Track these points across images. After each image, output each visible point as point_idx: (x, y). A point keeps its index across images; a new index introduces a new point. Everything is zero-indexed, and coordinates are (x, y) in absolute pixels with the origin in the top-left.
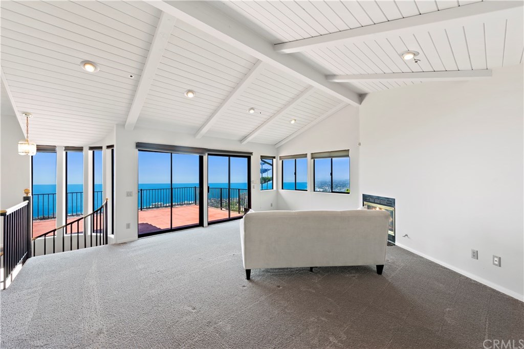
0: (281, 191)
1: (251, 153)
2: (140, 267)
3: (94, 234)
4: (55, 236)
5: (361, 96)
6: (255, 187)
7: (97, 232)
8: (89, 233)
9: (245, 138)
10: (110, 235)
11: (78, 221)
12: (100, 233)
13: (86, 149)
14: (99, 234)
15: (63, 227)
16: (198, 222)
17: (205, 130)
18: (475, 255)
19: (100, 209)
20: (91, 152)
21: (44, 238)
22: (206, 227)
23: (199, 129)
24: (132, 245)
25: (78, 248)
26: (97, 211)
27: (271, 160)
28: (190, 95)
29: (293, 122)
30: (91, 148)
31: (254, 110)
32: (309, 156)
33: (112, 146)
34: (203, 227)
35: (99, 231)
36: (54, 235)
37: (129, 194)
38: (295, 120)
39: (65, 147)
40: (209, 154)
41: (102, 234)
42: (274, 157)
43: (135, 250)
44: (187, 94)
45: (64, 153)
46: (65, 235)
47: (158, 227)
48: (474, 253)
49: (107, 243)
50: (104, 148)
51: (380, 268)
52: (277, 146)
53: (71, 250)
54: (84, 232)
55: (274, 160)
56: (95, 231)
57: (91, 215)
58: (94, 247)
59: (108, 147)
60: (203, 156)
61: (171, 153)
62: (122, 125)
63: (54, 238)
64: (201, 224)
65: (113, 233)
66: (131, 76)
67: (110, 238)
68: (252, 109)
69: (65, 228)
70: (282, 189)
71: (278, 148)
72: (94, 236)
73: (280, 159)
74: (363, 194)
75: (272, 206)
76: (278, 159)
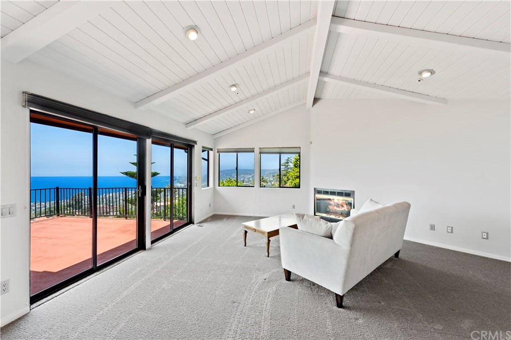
0: (217, 187)
1: (195, 142)
18: (433, 228)
22: (150, 249)
29: (252, 112)
31: (236, 87)
32: (257, 151)
34: (145, 249)
42: (212, 150)
44: (187, 31)
48: (432, 226)
52: (216, 136)
55: (211, 152)
64: (141, 245)
68: (234, 85)
70: (219, 186)
71: (216, 139)
73: (218, 152)
74: (315, 188)
75: (210, 206)
76: (216, 151)
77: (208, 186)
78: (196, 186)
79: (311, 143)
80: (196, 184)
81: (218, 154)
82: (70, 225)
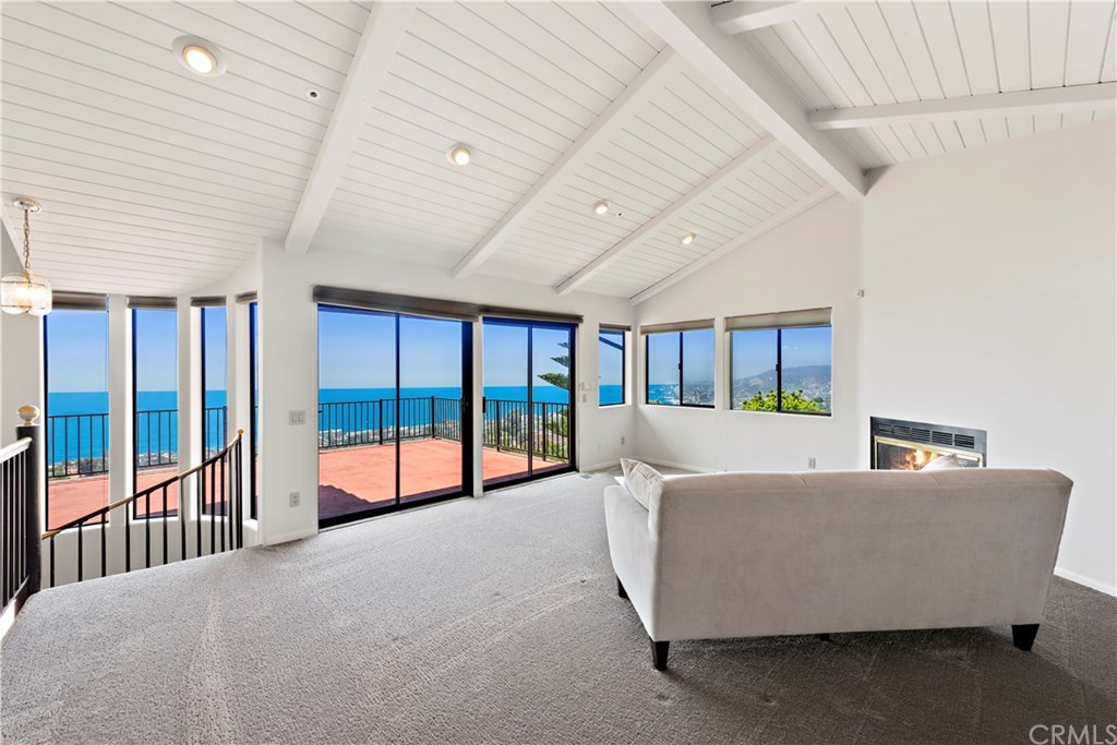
0: (643, 407)
1: (579, 319)
2: (341, 624)
3: (206, 518)
4: (107, 525)
5: (869, 175)
6: (588, 398)
7: (213, 514)
8: (193, 515)
9: (569, 279)
10: (248, 523)
11: (165, 485)
12: (223, 514)
13: (183, 302)
14: (218, 519)
15: (128, 502)
16: (460, 483)
17: (480, 257)
19: (222, 456)
20: (195, 312)
21: (77, 530)
22: (478, 498)
23: (467, 255)
24: (306, 548)
25: (165, 562)
26: (213, 461)
27: (621, 336)
28: (462, 158)
29: (688, 240)
30: (197, 302)
31: (606, 205)
32: (719, 326)
33: (252, 295)
34: (472, 496)
35: (218, 509)
36: (104, 522)
37: (297, 418)
38: (694, 236)
39: (131, 297)
40: (484, 319)
41: (226, 519)
42: (629, 329)
43: (317, 566)
44: (453, 155)
45: (129, 312)
46: (131, 522)
47: (362, 498)
49: (240, 545)
50: (230, 300)
51: (1025, 635)
52: (636, 301)
53: (148, 566)
54: (179, 513)
55: (628, 335)
56: (209, 509)
57: (197, 470)
58: (207, 558)
59: (243, 298)
60: (471, 324)
61: (398, 316)
62: (278, 240)
63: (103, 528)
64: (466, 490)
65: (253, 515)
66: (313, 94)
67: (248, 529)
68: (604, 202)
69: (131, 505)
70: (647, 403)
71: (637, 306)
72: (206, 522)
73: (643, 333)
74: (872, 418)
75: (623, 443)
76: (639, 331)
77: (624, 402)
78: (584, 400)
79: (862, 293)
80: (584, 396)
81: (644, 337)
82: (434, 451)
